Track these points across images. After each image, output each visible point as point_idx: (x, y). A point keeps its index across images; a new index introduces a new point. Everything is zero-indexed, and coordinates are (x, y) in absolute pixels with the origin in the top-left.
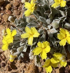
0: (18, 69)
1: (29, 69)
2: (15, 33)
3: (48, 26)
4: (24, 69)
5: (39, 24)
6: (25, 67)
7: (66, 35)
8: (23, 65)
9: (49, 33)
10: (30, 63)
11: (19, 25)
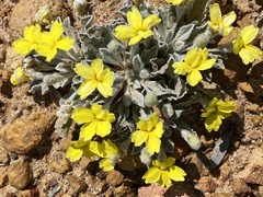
0: (12, 100)
1: (35, 120)
2: (68, 44)
3: (137, 81)
4: (25, 112)
5: (124, 63)
6: (30, 108)
7: (154, 128)
8: (30, 101)
9: (127, 93)
10: (46, 109)
11: (86, 36)
